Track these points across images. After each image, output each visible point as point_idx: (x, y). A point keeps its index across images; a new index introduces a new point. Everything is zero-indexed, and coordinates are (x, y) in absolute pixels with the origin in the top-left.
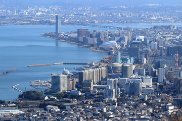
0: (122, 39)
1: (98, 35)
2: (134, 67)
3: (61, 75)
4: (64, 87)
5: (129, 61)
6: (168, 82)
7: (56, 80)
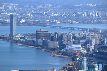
5: (96, 68)
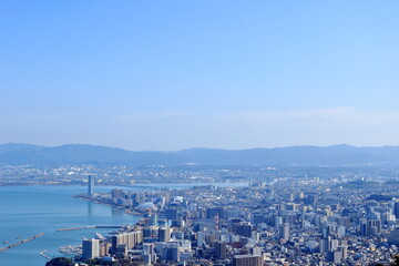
0: (159, 200)
1: (134, 196)
2: (171, 230)
3: (93, 240)
4: (95, 253)
5: (166, 224)
6: (207, 246)
7: (87, 246)
